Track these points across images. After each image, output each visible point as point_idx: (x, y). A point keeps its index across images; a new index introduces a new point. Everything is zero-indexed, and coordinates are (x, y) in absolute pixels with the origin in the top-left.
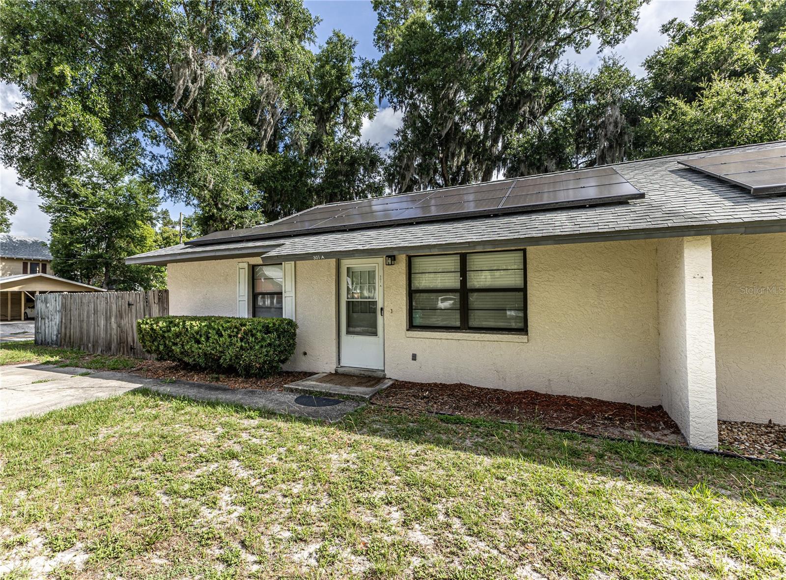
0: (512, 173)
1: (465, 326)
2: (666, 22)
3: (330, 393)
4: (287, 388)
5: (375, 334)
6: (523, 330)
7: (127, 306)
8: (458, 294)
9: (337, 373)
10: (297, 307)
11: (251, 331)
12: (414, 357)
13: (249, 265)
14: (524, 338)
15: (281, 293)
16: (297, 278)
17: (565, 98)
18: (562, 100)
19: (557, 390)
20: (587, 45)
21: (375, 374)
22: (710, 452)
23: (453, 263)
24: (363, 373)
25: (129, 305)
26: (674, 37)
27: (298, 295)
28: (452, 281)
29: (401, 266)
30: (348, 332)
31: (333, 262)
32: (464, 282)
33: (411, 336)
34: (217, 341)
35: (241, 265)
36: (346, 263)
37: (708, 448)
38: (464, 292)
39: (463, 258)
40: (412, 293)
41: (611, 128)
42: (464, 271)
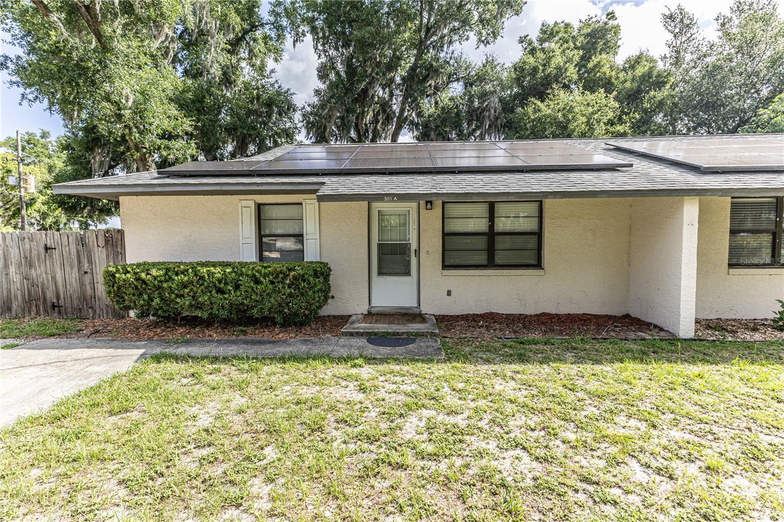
0: (424, 137)
1: (491, 264)
2: (522, 35)
3: (398, 333)
4: (345, 332)
5: (408, 273)
6: (538, 265)
7: (42, 251)
8: (486, 237)
9: (370, 314)
10: (322, 250)
11: (303, 276)
12: (449, 293)
13: (255, 203)
14: (541, 272)
15: (302, 235)
16: (321, 219)
17: (458, 80)
18: (455, 81)
19: (564, 310)
20: (467, 39)
21: (411, 312)
22: (691, 340)
23: (482, 210)
24: (398, 311)
25: (47, 248)
26: (526, 49)
27: (323, 238)
28: (481, 225)
29: (438, 211)
30: (380, 273)
31: (365, 204)
32: (492, 227)
33: (447, 274)
34: (252, 288)
35: (244, 203)
36: (377, 206)
37: (689, 337)
38: (491, 235)
39: (492, 206)
40: (445, 235)
41: (492, 111)
42: (492, 217)
